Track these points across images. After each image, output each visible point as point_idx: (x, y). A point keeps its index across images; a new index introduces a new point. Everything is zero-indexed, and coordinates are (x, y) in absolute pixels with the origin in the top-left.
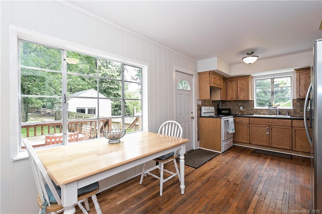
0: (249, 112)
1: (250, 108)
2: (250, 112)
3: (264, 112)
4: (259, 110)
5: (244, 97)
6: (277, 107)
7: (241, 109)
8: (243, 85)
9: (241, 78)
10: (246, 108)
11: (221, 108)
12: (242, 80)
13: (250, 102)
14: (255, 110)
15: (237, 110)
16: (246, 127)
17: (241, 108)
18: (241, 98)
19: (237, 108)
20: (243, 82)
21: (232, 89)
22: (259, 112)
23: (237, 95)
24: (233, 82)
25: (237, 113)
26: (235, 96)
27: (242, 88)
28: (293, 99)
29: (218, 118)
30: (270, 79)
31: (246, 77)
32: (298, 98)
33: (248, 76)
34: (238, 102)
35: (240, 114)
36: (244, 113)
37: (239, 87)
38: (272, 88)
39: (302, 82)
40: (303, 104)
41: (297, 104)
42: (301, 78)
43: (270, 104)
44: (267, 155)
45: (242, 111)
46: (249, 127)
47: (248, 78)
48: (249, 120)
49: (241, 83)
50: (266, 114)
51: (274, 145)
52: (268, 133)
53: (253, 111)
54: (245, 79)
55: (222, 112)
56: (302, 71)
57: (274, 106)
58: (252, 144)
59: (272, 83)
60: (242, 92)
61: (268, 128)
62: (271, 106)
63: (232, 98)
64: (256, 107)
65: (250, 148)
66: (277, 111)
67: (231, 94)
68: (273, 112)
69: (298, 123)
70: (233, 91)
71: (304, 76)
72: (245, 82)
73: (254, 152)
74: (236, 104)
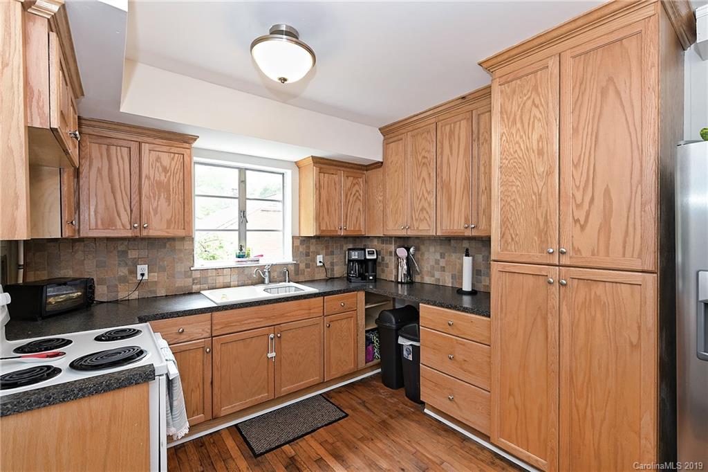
0: (177, 285)
1: (180, 268)
2: (181, 282)
3: (227, 280)
4: (210, 273)
5: (169, 223)
6: (261, 259)
7: (139, 272)
8: (165, 170)
9: (157, 141)
10: (163, 269)
11: (21, 281)
12: (166, 148)
13: (178, 245)
14: (197, 275)
15: (123, 280)
16: (199, 355)
17: (142, 268)
18: (157, 228)
19: (123, 271)
20: (166, 159)
21: (111, 181)
22: (210, 280)
23: (138, 215)
24: (113, 149)
25: (122, 295)
26: (125, 218)
27: (159, 183)
28: (293, 237)
29: (130, 384)
30: (237, 171)
31: (179, 139)
32: (318, 234)
33: (186, 140)
34: (126, 243)
35: (135, 295)
36: (155, 292)
37: (148, 177)
38: (242, 198)
39: (324, 193)
40: (311, 250)
41: (301, 250)
42: (322, 183)
43: (241, 250)
44: (301, 443)
45: (147, 282)
46: (212, 350)
47: (186, 145)
48: (210, 321)
49: (154, 159)
50: (232, 284)
51: (285, 389)
52: (274, 354)
53: (191, 279)
54: (173, 150)
55: (50, 303)
56: (323, 164)
57: (252, 257)
58: (222, 415)
59: (242, 182)
60: (163, 201)
61: (272, 336)
62: (243, 257)
63: (110, 224)
64: (200, 263)
65: (211, 434)
66: (264, 273)
67: (101, 207)
68: (250, 277)
69: (334, 302)
70: (113, 192)
71: (326, 178)
72: (173, 159)
73: (256, 456)
74: (115, 252)
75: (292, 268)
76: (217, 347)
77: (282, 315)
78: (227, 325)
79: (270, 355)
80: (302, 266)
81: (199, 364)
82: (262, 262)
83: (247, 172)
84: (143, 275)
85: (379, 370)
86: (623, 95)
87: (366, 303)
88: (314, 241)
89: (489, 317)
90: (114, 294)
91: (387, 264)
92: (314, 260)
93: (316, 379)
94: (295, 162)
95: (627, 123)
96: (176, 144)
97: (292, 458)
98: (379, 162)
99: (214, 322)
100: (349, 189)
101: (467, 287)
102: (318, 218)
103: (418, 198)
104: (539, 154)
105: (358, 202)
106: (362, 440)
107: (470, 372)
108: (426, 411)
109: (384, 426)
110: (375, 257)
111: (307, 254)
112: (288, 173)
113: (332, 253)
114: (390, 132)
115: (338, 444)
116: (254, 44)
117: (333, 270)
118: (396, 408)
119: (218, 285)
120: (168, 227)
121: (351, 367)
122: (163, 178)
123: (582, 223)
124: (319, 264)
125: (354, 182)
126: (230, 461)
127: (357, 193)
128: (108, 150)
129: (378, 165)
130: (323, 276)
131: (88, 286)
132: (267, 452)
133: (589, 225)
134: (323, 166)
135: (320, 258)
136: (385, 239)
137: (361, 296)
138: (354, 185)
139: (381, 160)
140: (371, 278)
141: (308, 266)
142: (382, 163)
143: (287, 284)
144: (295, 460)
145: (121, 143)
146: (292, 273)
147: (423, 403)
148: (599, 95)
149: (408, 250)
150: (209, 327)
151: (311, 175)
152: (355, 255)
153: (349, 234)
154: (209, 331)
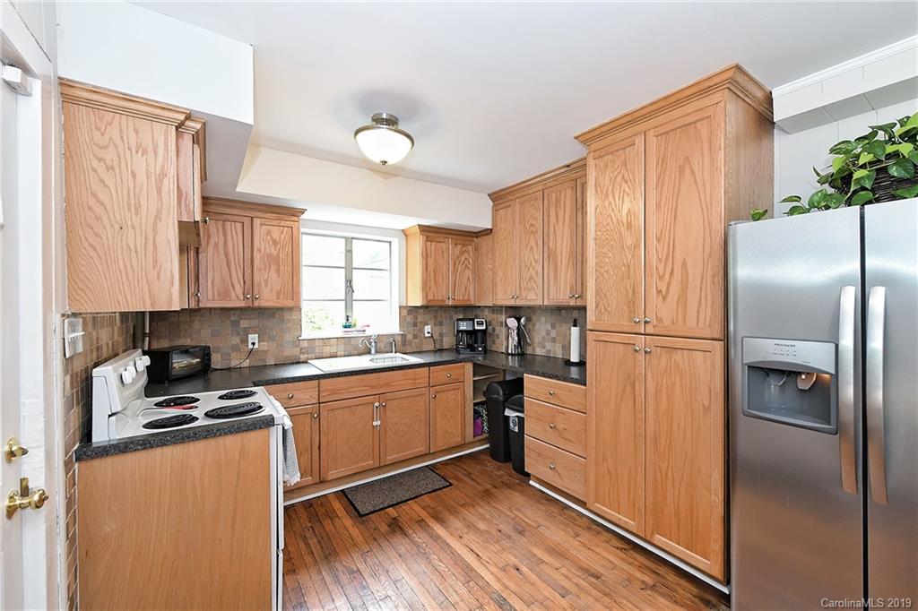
0: (285, 354)
1: (288, 337)
2: (290, 352)
3: (334, 350)
4: (317, 343)
5: (278, 294)
6: (367, 329)
7: (250, 342)
8: (275, 243)
9: (268, 215)
10: (272, 338)
11: (146, 348)
12: (276, 222)
13: (287, 315)
14: (305, 344)
15: (236, 348)
16: (309, 420)
17: (253, 338)
18: (267, 299)
19: (236, 340)
20: (275, 232)
21: (226, 255)
22: (317, 350)
23: (250, 287)
24: (228, 224)
25: (234, 363)
26: (239, 290)
27: (270, 256)
28: (400, 307)
29: (256, 428)
30: (343, 240)
31: (288, 213)
32: (425, 304)
33: (295, 213)
34: (238, 312)
35: (246, 364)
36: (265, 360)
37: (259, 250)
38: (349, 268)
39: (431, 261)
40: (419, 320)
41: (408, 320)
42: (429, 251)
43: (348, 320)
44: (404, 506)
45: (257, 351)
46: (319, 416)
47: (294, 218)
48: (317, 389)
49: (266, 233)
50: (339, 354)
51: (390, 458)
52: (379, 423)
53: (299, 349)
54: (283, 223)
55: (175, 368)
56: (431, 233)
57: (358, 328)
58: (329, 479)
59: (349, 252)
60: (273, 272)
61: (377, 404)
62: (349, 327)
63: (225, 295)
64: (307, 333)
65: (319, 497)
66: (370, 343)
67: (217, 280)
68: (356, 347)
69: (440, 373)
70: (229, 266)
71: (432, 246)
72: (282, 232)
73: (361, 516)
74: (229, 322)
75: (399, 339)
76: (324, 413)
77: (388, 385)
78: (333, 392)
79: (375, 424)
80: (410, 337)
81: (308, 429)
82: (368, 333)
83: (354, 241)
84: (253, 344)
85: (488, 446)
86: (696, 173)
87: (474, 375)
88: (422, 310)
89: (585, 385)
90: (227, 362)
91: (498, 335)
92: (422, 331)
93: (421, 449)
94: (403, 231)
95: (700, 200)
96: (286, 217)
97: (395, 519)
98: (488, 229)
99: (321, 389)
100: (458, 257)
101: (574, 358)
102: (425, 287)
103: (526, 267)
104: (628, 227)
105: (467, 271)
106: (463, 506)
107: (570, 441)
108: (531, 482)
109: (487, 495)
110: (484, 327)
111: (415, 325)
112: (395, 242)
113: (441, 324)
114: (499, 198)
115: (440, 508)
116: (357, 132)
117: (442, 341)
118: (502, 480)
119: (325, 355)
120: (278, 298)
121: (457, 440)
122: (273, 251)
123: (664, 293)
124: (427, 335)
125: (464, 249)
126: (337, 520)
127: (466, 262)
128: (223, 226)
129: (488, 232)
130: (431, 348)
131: (205, 354)
132: (371, 513)
133: (670, 295)
134: (428, 234)
135: (428, 329)
136: (496, 309)
137: (469, 367)
138: (463, 252)
139: (490, 227)
140: (480, 349)
141: (415, 337)
142: (491, 230)
143: (393, 355)
144: (399, 520)
145: (236, 218)
146: (399, 343)
147: (528, 475)
148: (678, 173)
149: (518, 320)
150: (317, 393)
151: (417, 244)
152: (464, 326)
153: (458, 303)
154: (317, 397)
